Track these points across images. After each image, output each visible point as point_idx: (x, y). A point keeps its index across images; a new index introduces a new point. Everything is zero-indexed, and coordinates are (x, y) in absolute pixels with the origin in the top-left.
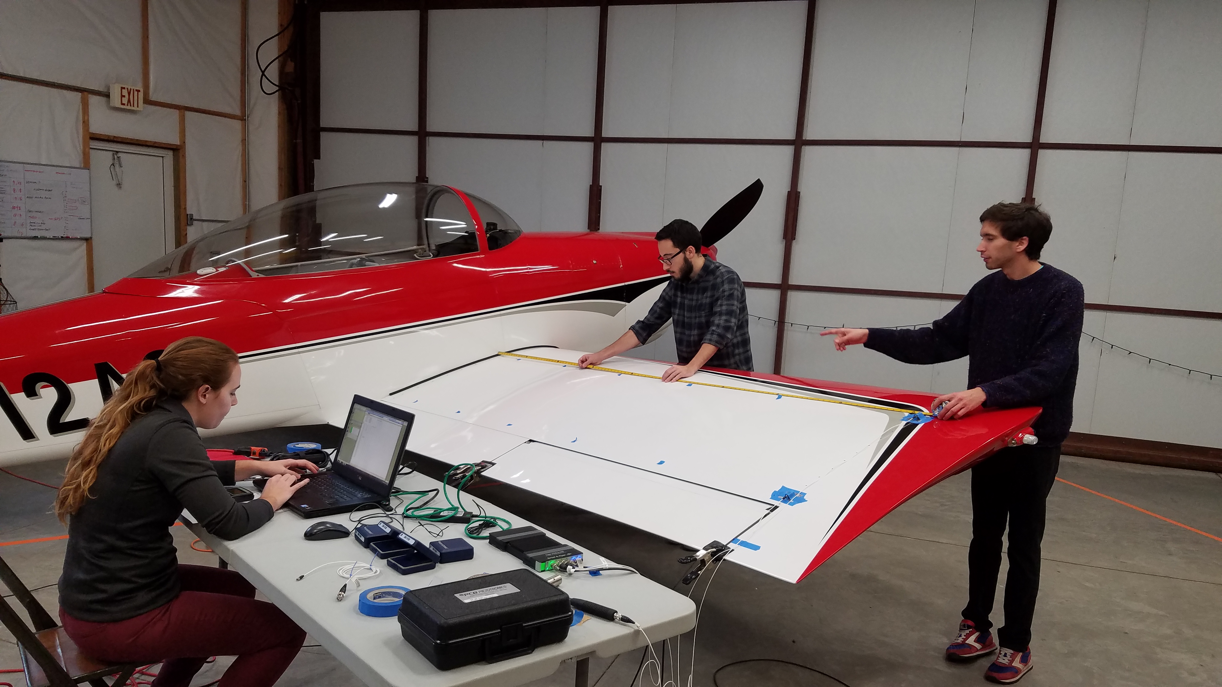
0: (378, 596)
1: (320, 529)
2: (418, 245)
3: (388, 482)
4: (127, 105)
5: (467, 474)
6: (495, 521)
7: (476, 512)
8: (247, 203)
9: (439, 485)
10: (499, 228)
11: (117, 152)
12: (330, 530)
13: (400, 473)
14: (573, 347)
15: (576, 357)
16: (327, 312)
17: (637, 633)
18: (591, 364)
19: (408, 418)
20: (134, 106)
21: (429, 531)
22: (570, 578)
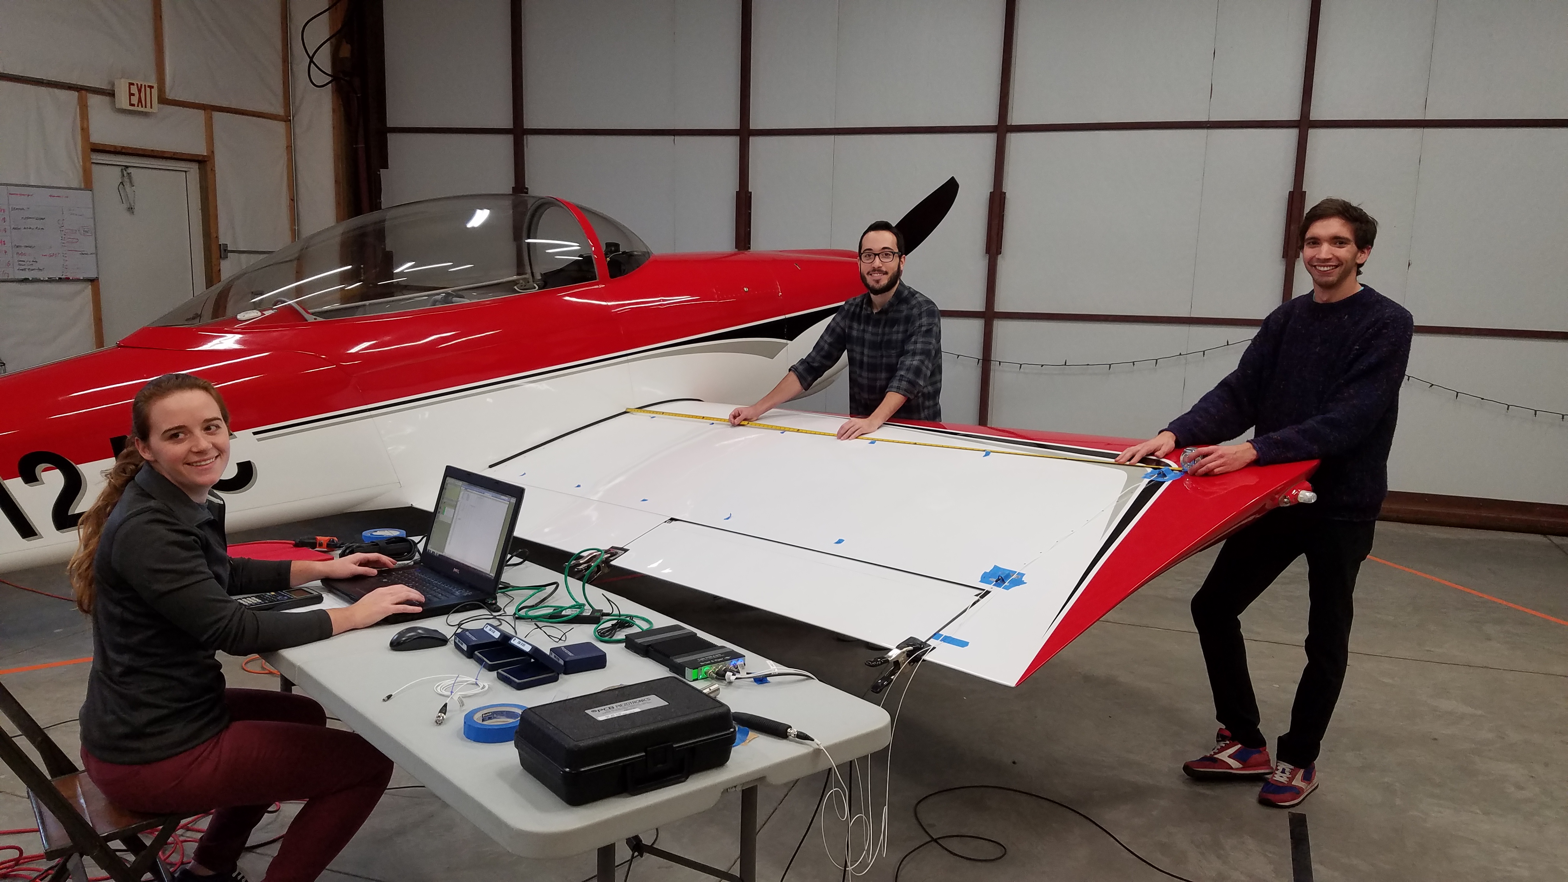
0: (487, 717)
1: (409, 636)
2: (518, 274)
3: (493, 575)
4: (138, 106)
5: (593, 564)
6: (632, 620)
7: (607, 609)
8: (296, 228)
9: (558, 577)
10: (622, 250)
11: (127, 167)
12: (422, 637)
13: (508, 563)
14: (721, 399)
15: (726, 411)
16: (402, 363)
17: (818, 752)
18: (745, 420)
19: (517, 493)
20: (146, 107)
21: (548, 634)
22: (729, 687)
